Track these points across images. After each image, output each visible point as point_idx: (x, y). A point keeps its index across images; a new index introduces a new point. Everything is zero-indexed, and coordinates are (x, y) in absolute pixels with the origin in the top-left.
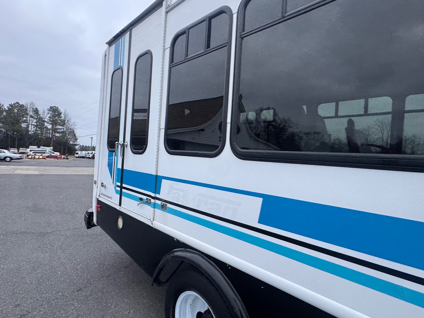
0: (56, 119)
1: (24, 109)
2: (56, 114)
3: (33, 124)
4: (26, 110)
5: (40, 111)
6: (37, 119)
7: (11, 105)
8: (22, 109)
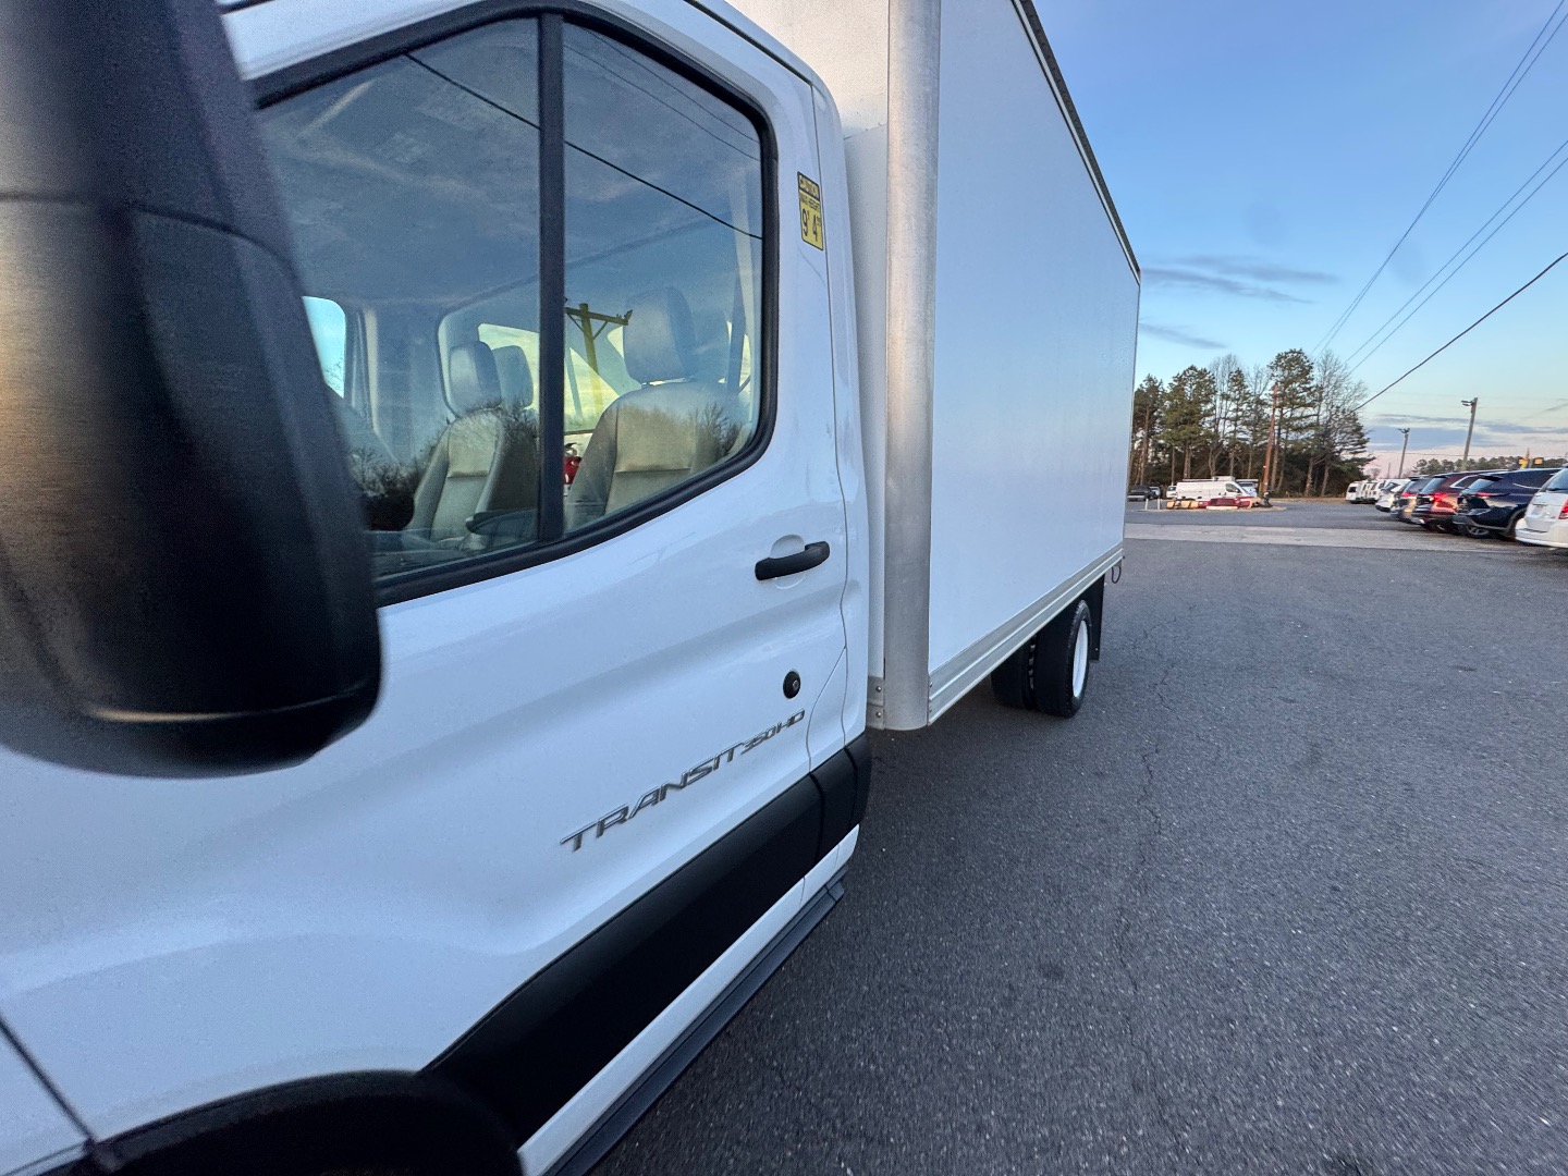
0: (1294, 390)
1: (1206, 381)
2: (1295, 372)
3: (1230, 415)
4: (1211, 382)
5: (1248, 374)
6: (1238, 400)
7: (1179, 379)
8: (1201, 379)
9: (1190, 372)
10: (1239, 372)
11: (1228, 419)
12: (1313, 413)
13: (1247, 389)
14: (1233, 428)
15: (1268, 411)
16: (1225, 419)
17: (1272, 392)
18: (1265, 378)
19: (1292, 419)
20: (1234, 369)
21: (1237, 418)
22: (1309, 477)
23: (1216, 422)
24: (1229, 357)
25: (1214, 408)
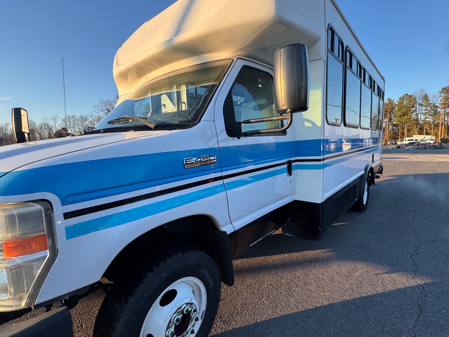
9: (406, 96)
10: (426, 95)
11: (422, 113)
13: (430, 102)
14: (425, 117)
15: (439, 110)
16: (421, 113)
17: (440, 103)
18: (437, 97)
20: (424, 94)
21: (426, 113)
23: (417, 115)
24: (422, 90)
25: (416, 109)
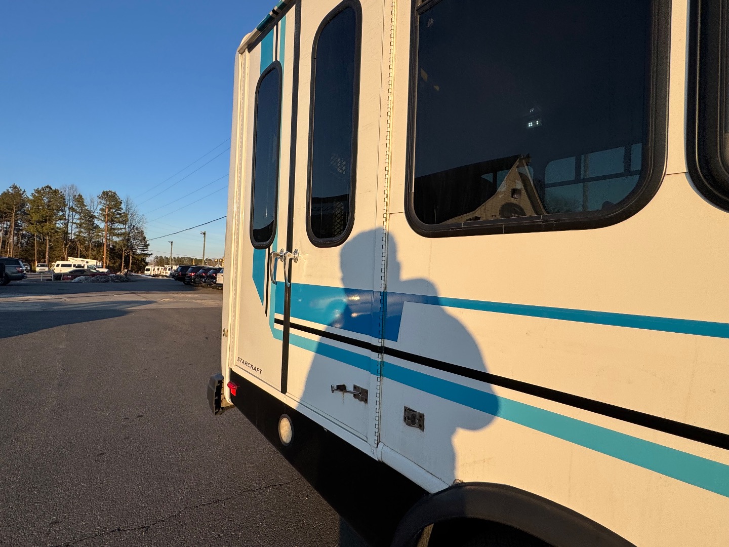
0: (112, 212)
1: (58, 197)
2: (113, 203)
4: (63, 198)
5: (86, 199)
6: (80, 213)
9: (47, 190)
10: (79, 195)
11: (75, 223)
12: (123, 227)
13: (86, 208)
16: (72, 223)
17: (100, 212)
18: (95, 203)
19: (111, 229)
20: (76, 194)
22: (123, 262)
23: (66, 225)
24: (73, 186)
25: (64, 215)
